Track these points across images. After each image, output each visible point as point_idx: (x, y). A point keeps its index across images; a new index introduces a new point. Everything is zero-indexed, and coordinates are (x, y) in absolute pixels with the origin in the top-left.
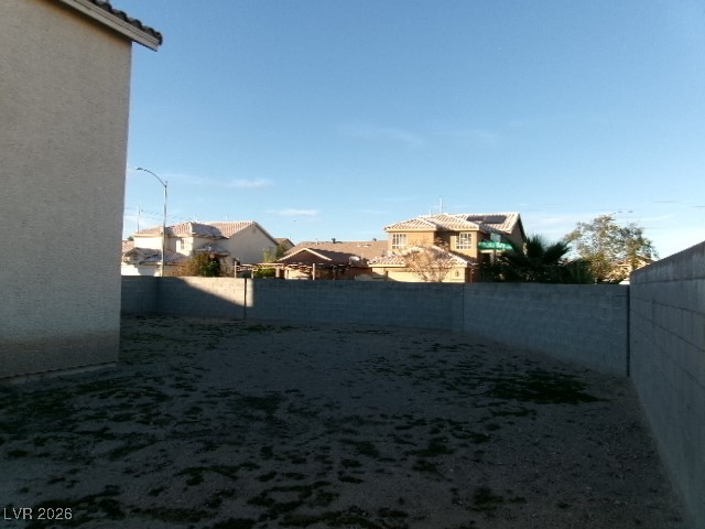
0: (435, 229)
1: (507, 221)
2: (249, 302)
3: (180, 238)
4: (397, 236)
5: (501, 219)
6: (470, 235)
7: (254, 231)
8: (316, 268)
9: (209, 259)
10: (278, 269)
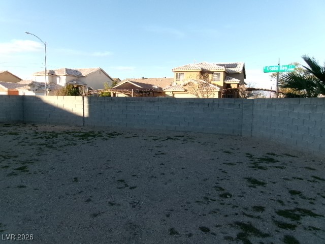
0: (200, 70)
1: (238, 66)
2: (86, 114)
3: (59, 76)
4: (179, 74)
5: (235, 66)
6: (220, 74)
7: (100, 73)
8: (134, 92)
9: (73, 87)
10: (112, 92)
